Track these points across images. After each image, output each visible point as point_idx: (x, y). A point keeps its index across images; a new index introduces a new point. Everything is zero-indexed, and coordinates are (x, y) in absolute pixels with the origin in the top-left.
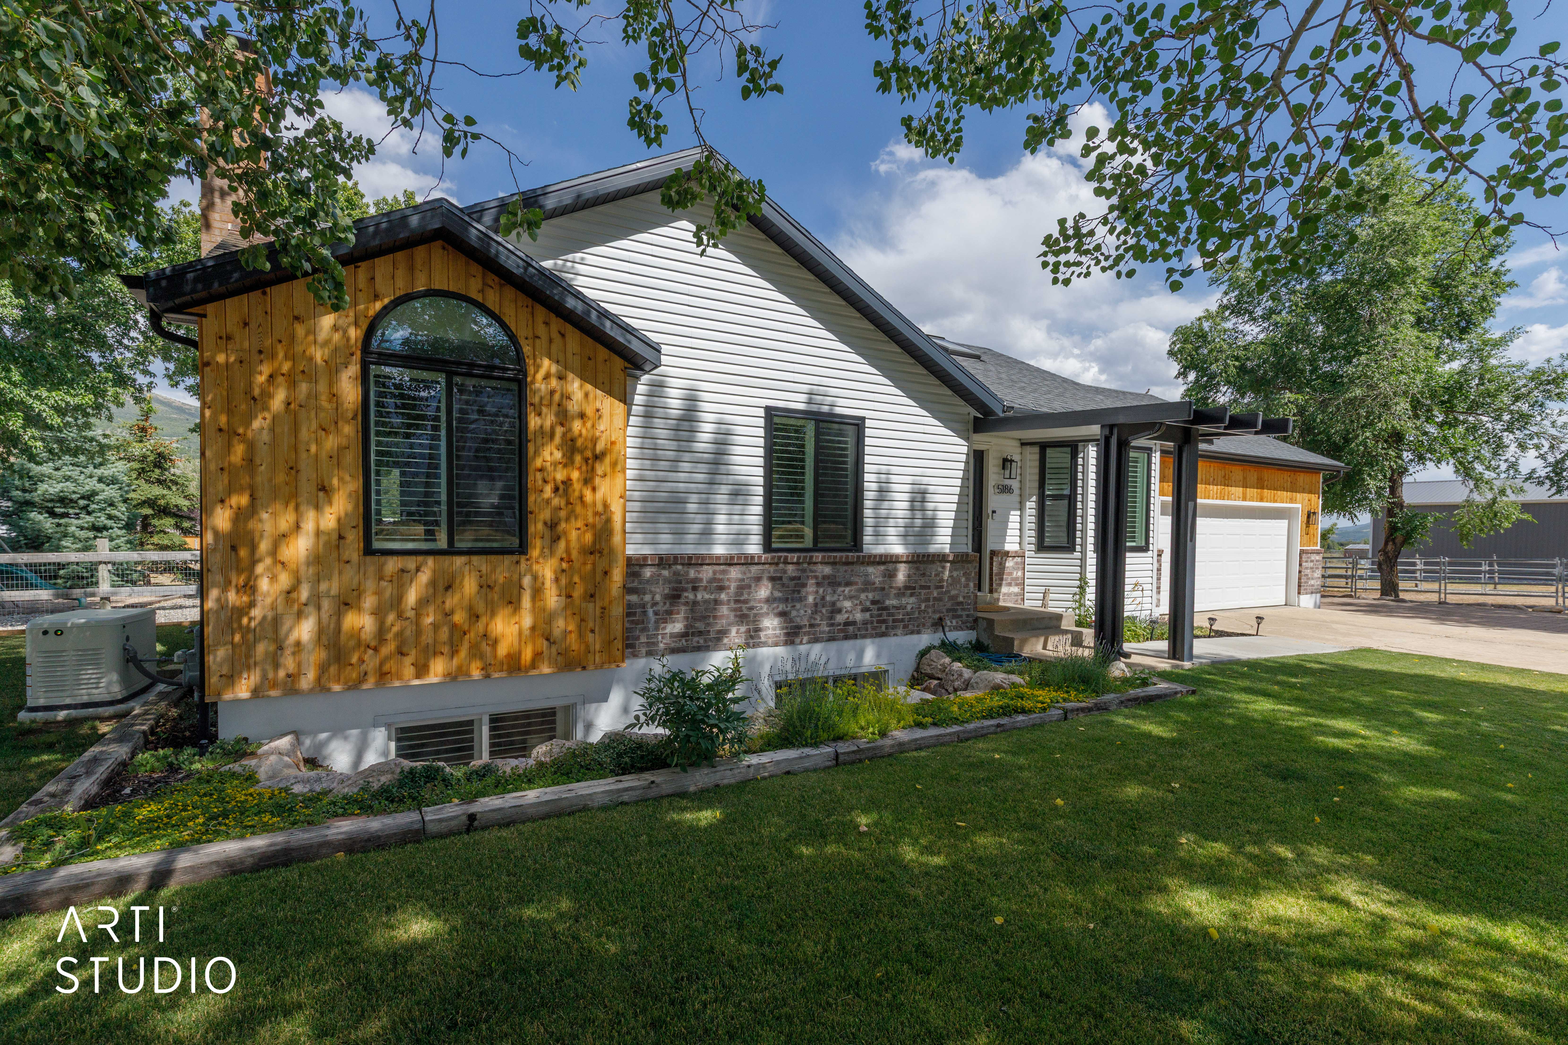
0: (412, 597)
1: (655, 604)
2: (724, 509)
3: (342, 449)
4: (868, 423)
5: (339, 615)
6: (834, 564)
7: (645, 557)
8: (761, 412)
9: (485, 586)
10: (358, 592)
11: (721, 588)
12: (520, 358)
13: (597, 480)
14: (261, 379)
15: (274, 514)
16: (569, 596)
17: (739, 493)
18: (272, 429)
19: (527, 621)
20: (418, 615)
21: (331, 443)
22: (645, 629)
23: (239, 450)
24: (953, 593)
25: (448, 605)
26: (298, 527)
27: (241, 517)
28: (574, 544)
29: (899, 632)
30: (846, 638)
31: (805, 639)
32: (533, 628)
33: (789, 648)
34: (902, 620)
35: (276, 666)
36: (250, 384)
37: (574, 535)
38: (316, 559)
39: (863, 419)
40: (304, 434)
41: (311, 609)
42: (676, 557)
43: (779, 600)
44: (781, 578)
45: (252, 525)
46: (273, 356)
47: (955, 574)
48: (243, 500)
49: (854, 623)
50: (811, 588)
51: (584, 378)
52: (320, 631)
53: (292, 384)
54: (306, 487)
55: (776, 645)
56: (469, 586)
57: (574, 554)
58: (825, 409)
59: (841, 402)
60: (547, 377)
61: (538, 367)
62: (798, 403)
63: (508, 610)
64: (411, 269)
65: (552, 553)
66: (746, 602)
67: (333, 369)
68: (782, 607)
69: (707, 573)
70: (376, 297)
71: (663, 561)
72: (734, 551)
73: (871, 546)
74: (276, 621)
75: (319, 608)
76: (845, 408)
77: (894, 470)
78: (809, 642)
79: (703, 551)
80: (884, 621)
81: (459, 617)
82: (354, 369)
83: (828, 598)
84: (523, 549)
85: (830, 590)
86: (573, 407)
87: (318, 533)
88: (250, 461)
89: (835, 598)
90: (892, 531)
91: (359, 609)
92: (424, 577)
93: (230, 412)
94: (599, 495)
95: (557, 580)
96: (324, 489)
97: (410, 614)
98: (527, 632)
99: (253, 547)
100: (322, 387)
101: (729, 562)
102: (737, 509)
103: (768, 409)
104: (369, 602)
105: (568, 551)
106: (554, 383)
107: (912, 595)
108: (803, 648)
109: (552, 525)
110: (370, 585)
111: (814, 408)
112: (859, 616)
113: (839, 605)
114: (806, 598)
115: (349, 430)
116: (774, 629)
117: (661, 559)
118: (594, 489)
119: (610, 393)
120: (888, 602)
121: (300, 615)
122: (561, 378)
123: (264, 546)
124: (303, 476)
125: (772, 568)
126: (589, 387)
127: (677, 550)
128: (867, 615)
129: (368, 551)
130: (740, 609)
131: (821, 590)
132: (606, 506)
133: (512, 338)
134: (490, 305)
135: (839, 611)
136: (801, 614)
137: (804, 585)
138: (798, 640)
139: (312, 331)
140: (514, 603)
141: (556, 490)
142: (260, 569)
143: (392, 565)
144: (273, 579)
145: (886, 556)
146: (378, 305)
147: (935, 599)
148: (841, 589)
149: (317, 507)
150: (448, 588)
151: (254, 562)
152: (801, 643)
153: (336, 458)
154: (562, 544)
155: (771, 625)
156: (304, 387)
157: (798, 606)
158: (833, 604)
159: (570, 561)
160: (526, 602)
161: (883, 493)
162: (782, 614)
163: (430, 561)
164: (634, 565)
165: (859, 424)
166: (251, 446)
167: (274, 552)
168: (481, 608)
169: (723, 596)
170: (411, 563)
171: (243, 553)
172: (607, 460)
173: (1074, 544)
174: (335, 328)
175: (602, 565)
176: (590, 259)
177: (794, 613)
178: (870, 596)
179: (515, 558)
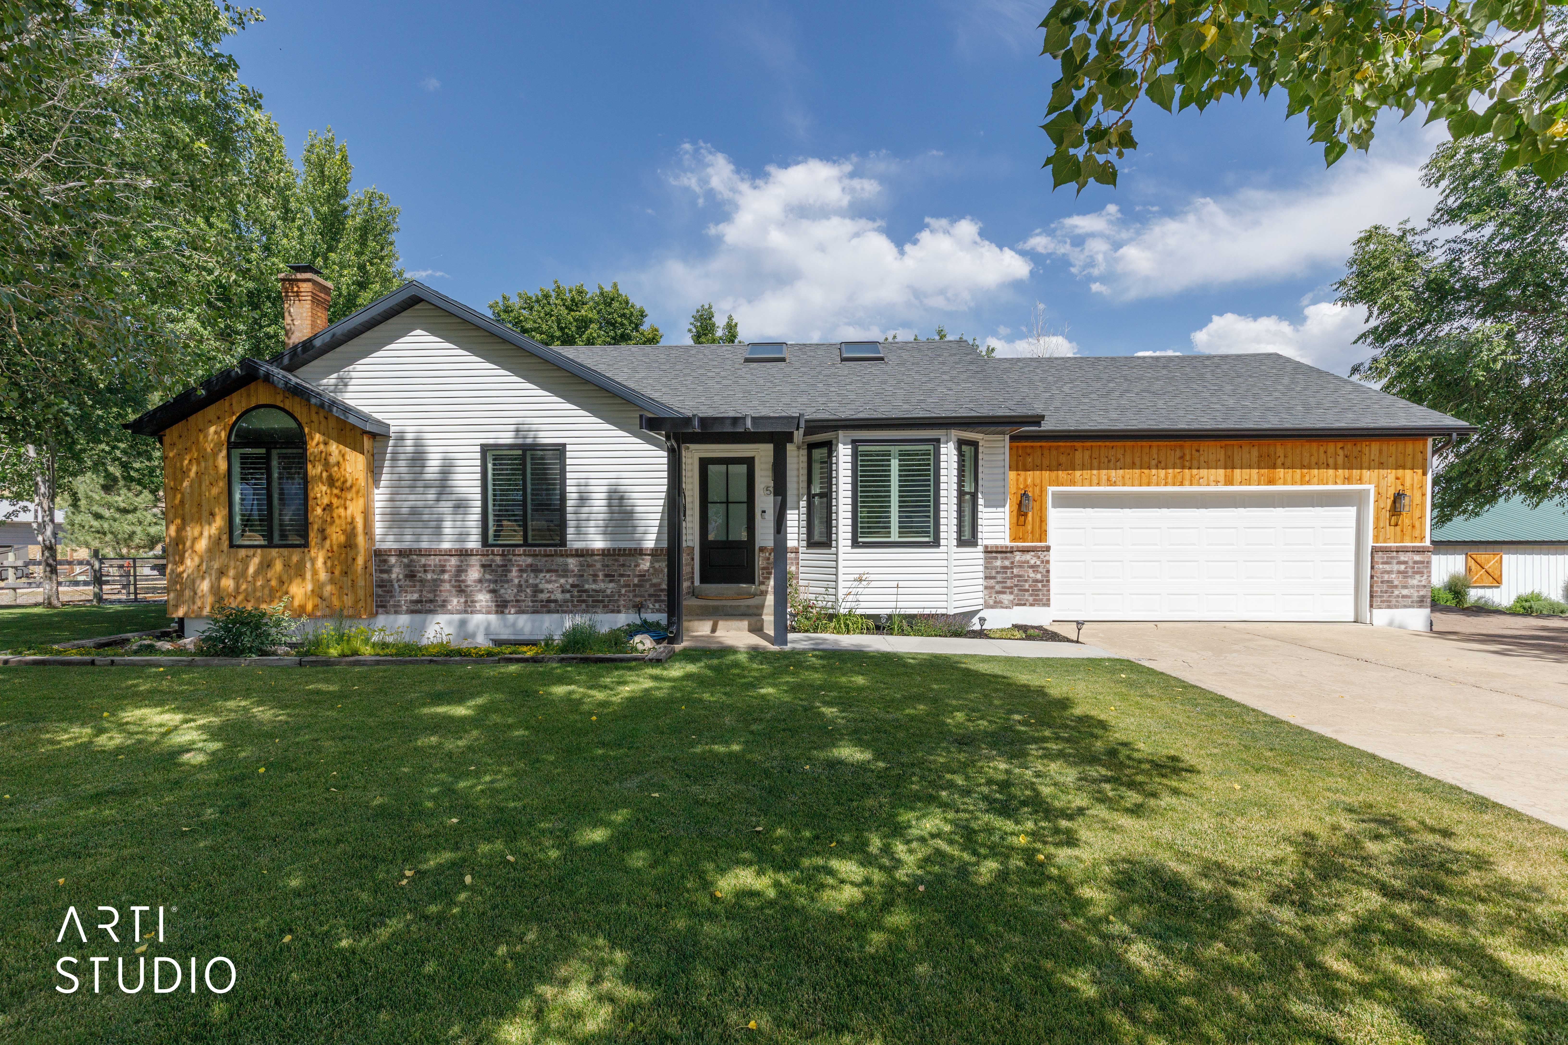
0: (251, 570)
1: (399, 580)
2: (449, 517)
3: (219, 494)
4: (568, 448)
5: (219, 579)
6: (535, 555)
7: (390, 550)
8: (478, 449)
9: (287, 565)
10: (227, 567)
11: (443, 571)
12: (302, 435)
13: (348, 503)
14: (186, 462)
15: (192, 528)
16: (333, 573)
17: (461, 506)
18: (191, 486)
19: (309, 587)
20: (255, 581)
21: (215, 491)
22: (391, 597)
23: (179, 496)
24: (655, 581)
25: (269, 576)
26: (201, 534)
27: (179, 530)
28: (334, 542)
29: (599, 610)
30: (549, 612)
31: (513, 611)
32: (313, 591)
33: (500, 616)
34: (602, 601)
35: (194, 603)
36: (182, 465)
37: (334, 536)
38: (209, 550)
39: (564, 445)
40: (204, 487)
41: (207, 575)
42: (410, 550)
43: (490, 581)
44: (490, 566)
45: (183, 534)
46: (191, 450)
47: (657, 565)
48: (178, 521)
49: (556, 601)
50: (514, 573)
51: (339, 442)
52: (212, 587)
53: (198, 463)
54: (205, 514)
55: (489, 613)
56: (278, 566)
57: (335, 548)
58: (529, 441)
59: (541, 434)
60: (318, 444)
61: (312, 439)
62: (507, 438)
63: (299, 580)
64: (249, 395)
65: (323, 547)
66: (463, 581)
67: (215, 455)
68: (492, 586)
69: (433, 561)
70: (233, 414)
71: (401, 553)
72: (457, 546)
73: (574, 542)
74: (193, 582)
75: (211, 575)
76: (547, 438)
77: (592, 482)
78: (516, 613)
79: (434, 546)
80: (584, 601)
81: (274, 583)
82: (224, 453)
83: (531, 581)
84: (306, 545)
85: (532, 575)
86: (333, 460)
87: (210, 537)
88: (182, 502)
89: (538, 581)
90: (592, 530)
91: (228, 576)
92: (256, 561)
93: (175, 480)
94: (349, 512)
95: (325, 563)
96: (212, 514)
97: (250, 579)
98: (309, 593)
99: (184, 544)
100: (211, 462)
101: (449, 553)
102: (459, 517)
103: (482, 445)
104: (232, 573)
105: (331, 546)
106: (322, 447)
107: (611, 581)
108: (511, 618)
109: (322, 531)
110: (232, 564)
111: (520, 441)
112: (559, 596)
113: (541, 586)
114: (512, 580)
115: (222, 484)
116: (487, 601)
117: (400, 551)
118: (346, 508)
119: (354, 449)
120: (587, 586)
121: (203, 578)
122: (326, 444)
123: (188, 544)
124: (204, 508)
125: (484, 559)
126: (341, 447)
127: (415, 546)
128: (568, 596)
129: (232, 546)
130: (460, 586)
131: (525, 575)
132: (353, 518)
133: (300, 425)
134: (287, 408)
135: (542, 591)
136: (509, 593)
137: (510, 571)
138: (507, 611)
139: (206, 436)
140: (301, 575)
141: (324, 510)
142: (187, 555)
143: (243, 552)
144: (192, 559)
145: (587, 550)
146: (234, 418)
147: (635, 585)
148: (542, 575)
149: (210, 524)
150: (268, 566)
151: (184, 552)
152: (510, 613)
153: (217, 498)
154: (328, 542)
155: (483, 598)
156: (203, 464)
157: (506, 586)
158: (537, 585)
159: (333, 552)
160: (308, 575)
161: (583, 499)
162: (493, 591)
163: (259, 551)
164: (380, 555)
165: (560, 450)
166: (183, 494)
167: (192, 547)
168: (285, 578)
169: (446, 576)
170: (251, 552)
171: (181, 547)
172: (354, 489)
173: (831, 540)
174: (216, 432)
175: (351, 554)
176: (359, 368)
177: (502, 591)
178: (570, 581)
179: (302, 549)
